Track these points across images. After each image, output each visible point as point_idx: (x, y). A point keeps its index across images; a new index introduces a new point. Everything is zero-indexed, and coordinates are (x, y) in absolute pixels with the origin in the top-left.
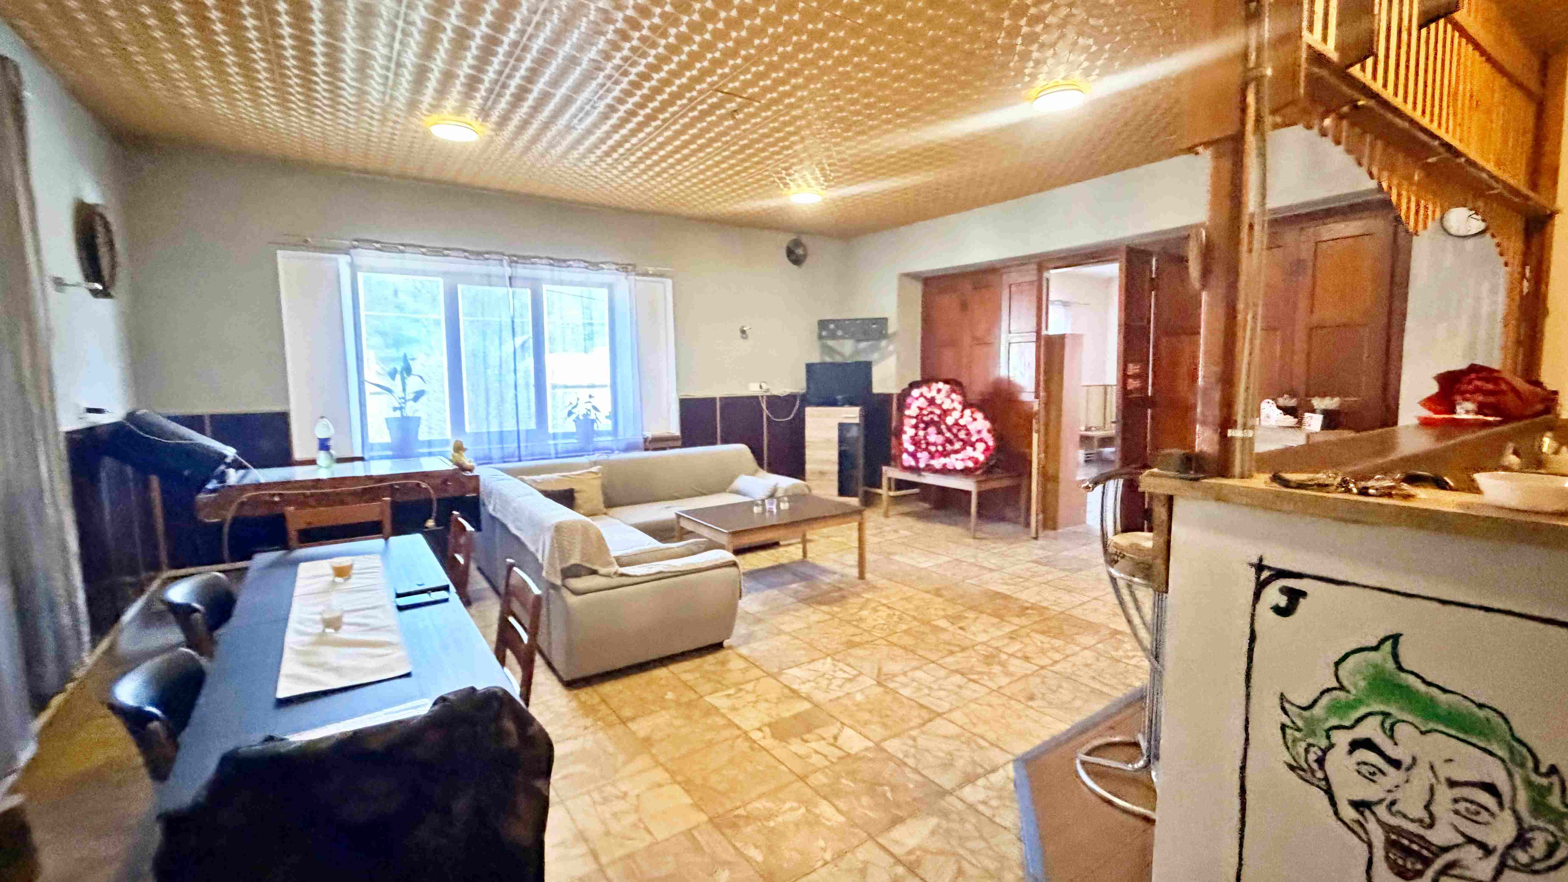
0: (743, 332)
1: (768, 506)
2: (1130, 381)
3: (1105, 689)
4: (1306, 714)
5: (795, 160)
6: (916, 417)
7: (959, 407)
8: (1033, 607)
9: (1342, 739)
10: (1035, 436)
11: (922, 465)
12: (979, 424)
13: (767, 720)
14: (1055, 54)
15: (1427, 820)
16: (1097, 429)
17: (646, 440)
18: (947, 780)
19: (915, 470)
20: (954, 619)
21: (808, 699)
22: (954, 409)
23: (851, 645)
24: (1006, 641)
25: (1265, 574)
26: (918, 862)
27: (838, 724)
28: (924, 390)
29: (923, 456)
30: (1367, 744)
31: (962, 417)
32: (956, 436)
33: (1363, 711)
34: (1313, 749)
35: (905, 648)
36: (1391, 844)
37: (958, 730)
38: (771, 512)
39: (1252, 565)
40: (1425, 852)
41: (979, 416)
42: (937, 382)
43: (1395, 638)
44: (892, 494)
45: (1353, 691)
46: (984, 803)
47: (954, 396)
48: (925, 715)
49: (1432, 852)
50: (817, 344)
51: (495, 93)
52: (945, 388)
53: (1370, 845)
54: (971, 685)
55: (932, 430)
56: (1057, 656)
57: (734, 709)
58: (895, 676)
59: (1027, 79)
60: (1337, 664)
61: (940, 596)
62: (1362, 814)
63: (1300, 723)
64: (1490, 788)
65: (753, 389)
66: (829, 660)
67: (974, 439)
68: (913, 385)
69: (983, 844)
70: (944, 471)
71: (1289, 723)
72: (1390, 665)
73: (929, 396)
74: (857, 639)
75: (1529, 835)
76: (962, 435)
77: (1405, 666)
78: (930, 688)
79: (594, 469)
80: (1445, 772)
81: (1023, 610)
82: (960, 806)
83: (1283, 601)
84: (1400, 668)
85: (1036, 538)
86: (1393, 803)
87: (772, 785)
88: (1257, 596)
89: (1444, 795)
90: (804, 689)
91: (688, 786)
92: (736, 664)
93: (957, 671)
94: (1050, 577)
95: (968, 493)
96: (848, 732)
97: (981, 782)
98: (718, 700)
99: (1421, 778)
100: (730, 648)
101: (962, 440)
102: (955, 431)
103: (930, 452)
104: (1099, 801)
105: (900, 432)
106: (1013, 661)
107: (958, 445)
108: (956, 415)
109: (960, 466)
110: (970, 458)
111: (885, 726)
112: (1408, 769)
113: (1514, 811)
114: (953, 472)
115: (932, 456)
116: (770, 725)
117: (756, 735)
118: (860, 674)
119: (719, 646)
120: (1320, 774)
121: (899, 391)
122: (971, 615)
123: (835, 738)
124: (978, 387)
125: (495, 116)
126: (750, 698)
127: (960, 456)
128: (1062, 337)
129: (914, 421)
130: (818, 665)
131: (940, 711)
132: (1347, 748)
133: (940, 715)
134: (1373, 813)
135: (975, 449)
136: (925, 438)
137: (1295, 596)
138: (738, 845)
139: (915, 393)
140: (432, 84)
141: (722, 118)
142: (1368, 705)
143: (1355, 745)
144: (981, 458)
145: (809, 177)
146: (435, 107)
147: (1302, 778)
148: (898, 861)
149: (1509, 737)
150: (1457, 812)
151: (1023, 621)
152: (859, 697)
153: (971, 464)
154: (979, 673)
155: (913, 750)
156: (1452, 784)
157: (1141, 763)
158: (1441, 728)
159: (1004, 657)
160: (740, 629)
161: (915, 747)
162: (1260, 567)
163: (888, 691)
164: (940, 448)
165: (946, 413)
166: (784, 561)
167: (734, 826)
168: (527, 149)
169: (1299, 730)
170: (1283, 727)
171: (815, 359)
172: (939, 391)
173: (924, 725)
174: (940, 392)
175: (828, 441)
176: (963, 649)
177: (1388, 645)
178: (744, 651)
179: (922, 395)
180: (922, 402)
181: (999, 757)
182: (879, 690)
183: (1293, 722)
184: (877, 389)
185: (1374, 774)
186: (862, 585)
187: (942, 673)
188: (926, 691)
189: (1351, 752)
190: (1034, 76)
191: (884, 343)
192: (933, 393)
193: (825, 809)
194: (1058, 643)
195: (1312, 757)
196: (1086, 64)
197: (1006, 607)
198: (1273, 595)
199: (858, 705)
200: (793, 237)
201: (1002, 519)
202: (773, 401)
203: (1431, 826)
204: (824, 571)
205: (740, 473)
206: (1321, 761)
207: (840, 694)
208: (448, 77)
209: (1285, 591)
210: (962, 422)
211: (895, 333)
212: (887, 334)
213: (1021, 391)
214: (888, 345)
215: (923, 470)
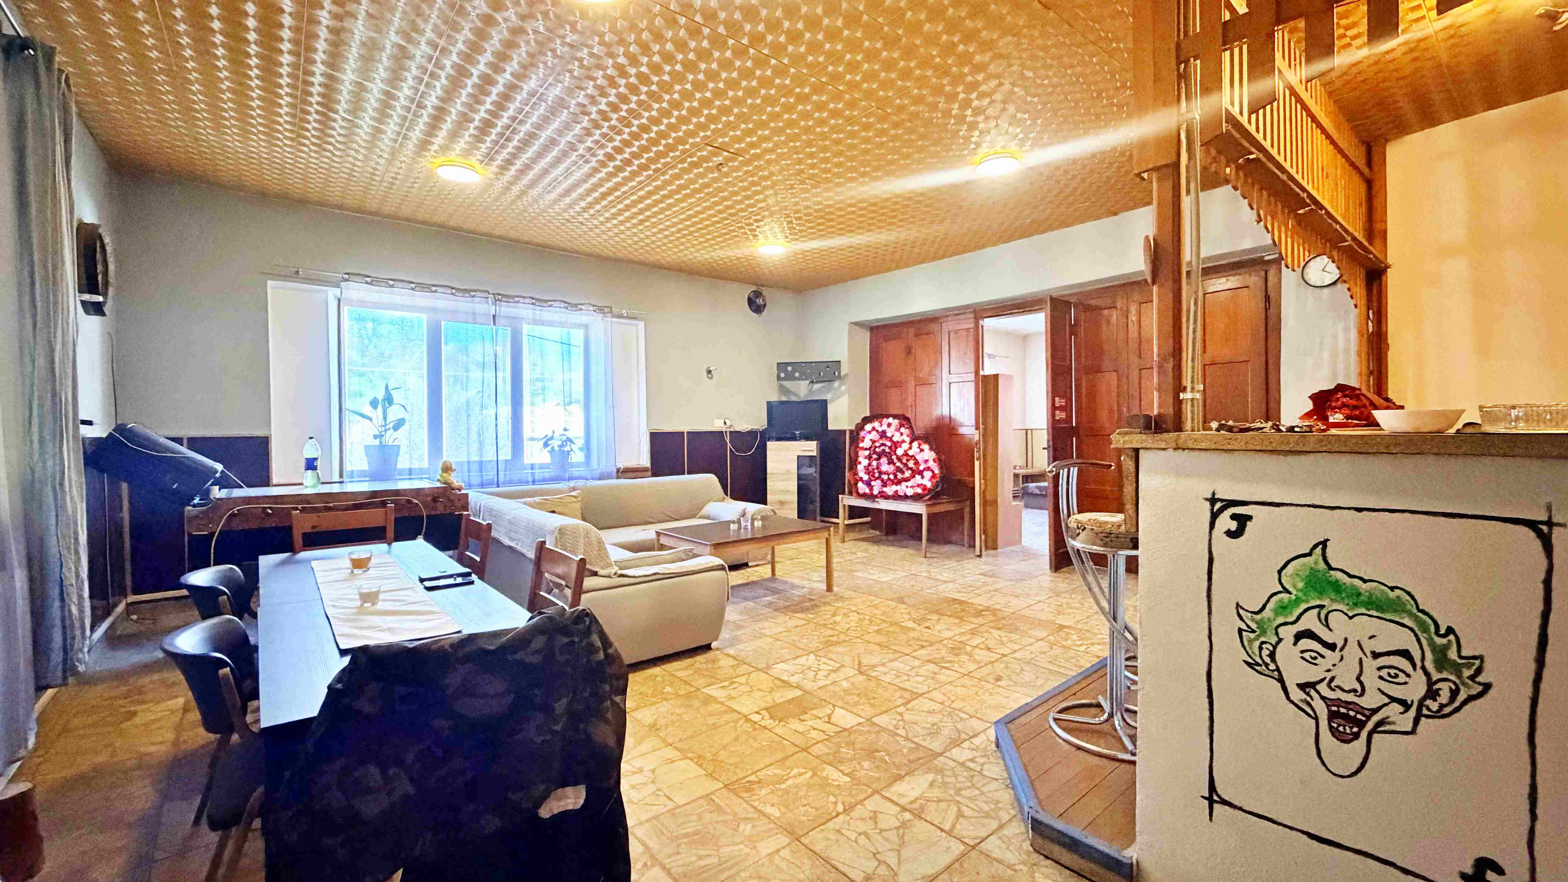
0: (709, 372)
1: (743, 524)
2: (1057, 412)
3: (1062, 670)
4: (1258, 617)
5: (766, 213)
6: (869, 449)
7: (908, 440)
8: (987, 609)
9: (1288, 633)
10: (977, 463)
11: (875, 492)
12: (926, 455)
13: (764, 705)
14: (997, 125)
15: (1359, 689)
16: (1021, 468)
17: (618, 471)
18: (936, 745)
19: (871, 497)
20: (919, 621)
21: (798, 687)
22: (903, 441)
23: (829, 644)
24: (969, 636)
25: (1218, 505)
26: (922, 808)
27: (831, 706)
28: (876, 424)
29: (877, 486)
30: (1308, 634)
31: (910, 448)
32: (906, 465)
33: (1304, 606)
34: (1264, 646)
35: (879, 644)
36: (1332, 716)
37: (937, 707)
38: (746, 528)
39: (1207, 499)
40: (1359, 716)
41: (926, 447)
42: (888, 417)
43: (1324, 543)
44: (847, 522)
45: (1294, 592)
46: (972, 760)
47: (902, 430)
48: (907, 695)
49: (1363, 715)
50: (775, 384)
51: (505, 137)
52: (895, 422)
53: (1316, 719)
54: (944, 671)
55: (884, 460)
56: (1016, 647)
57: (730, 698)
58: (875, 666)
59: (972, 146)
60: (1280, 572)
61: (903, 603)
62: (1308, 694)
63: (1254, 626)
64: (1405, 654)
65: (717, 425)
66: (812, 656)
67: (921, 468)
68: (866, 420)
69: (977, 792)
70: (896, 497)
71: (1245, 628)
72: (1322, 565)
73: (880, 430)
74: (835, 639)
75: (1436, 687)
76: (911, 464)
77: (1333, 565)
78: (909, 675)
79: (574, 493)
80: (1369, 646)
81: (979, 613)
82: (952, 764)
83: (1233, 526)
84: (1331, 568)
85: (980, 556)
86: (1332, 679)
87: (779, 756)
88: (1212, 525)
89: (1370, 665)
90: (793, 680)
91: (700, 760)
92: (725, 662)
93: (929, 661)
94: (998, 586)
95: (921, 515)
96: (839, 712)
97: (966, 744)
98: (714, 691)
99: (1352, 653)
100: (718, 649)
101: (911, 469)
102: (904, 461)
103: (882, 480)
104: (1074, 749)
105: (854, 462)
106: (977, 651)
107: (908, 474)
108: (905, 446)
109: (910, 492)
110: (918, 486)
111: (872, 705)
112: (1342, 649)
113: (1423, 668)
114: (905, 497)
115: (884, 484)
116: (766, 709)
117: (755, 718)
118: (843, 666)
119: (707, 648)
120: (1272, 666)
121: (853, 428)
122: (935, 617)
123: (829, 716)
124: (922, 423)
125: (499, 160)
126: (745, 688)
127: (909, 484)
128: (996, 377)
129: (867, 453)
130: (802, 660)
131: (920, 692)
132: (1292, 640)
133: (921, 695)
134: (1318, 692)
135: (923, 477)
136: (878, 468)
137: (1242, 520)
138: (756, 804)
139: (868, 427)
140: (447, 126)
141: (710, 170)
142: (1307, 601)
143: (1299, 636)
144: (929, 485)
145: (777, 230)
146: (445, 149)
147: (1257, 671)
148: (904, 809)
149: (1415, 611)
150: (1381, 678)
151: (980, 620)
152: (845, 684)
153: (919, 491)
154: (950, 662)
155: (901, 723)
156: (1376, 655)
157: (1106, 715)
158: (1363, 611)
159: (969, 649)
160: (725, 634)
161: (903, 720)
162: (1213, 500)
163: (869, 678)
164: (892, 477)
165: (896, 445)
166: (755, 579)
167: (748, 790)
168: (523, 193)
169: (1253, 631)
170: (1240, 631)
171: (774, 397)
172: (889, 425)
173: (907, 703)
174: (891, 426)
175: (788, 472)
176: (931, 644)
177: (1319, 550)
178: (731, 652)
179: (874, 429)
180: (874, 435)
181: (979, 726)
182: (861, 678)
183: (1248, 626)
184: (831, 426)
185: (1315, 658)
186: (830, 597)
187: (916, 663)
188: (906, 677)
189: (1295, 644)
190: (978, 145)
191: (836, 384)
192: (885, 427)
193: (831, 773)
194: (1014, 636)
195: (1265, 653)
196: (1021, 136)
197: (963, 610)
198: (1225, 522)
199: (845, 691)
200: (754, 288)
201: (949, 542)
202: (736, 435)
203: (1362, 695)
204: (793, 586)
205: (707, 503)
206: (1272, 655)
207: (829, 682)
208: (465, 119)
209: (1234, 517)
210: (910, 453)
211: (846, 375)
212: (839, 376)
213: (961, 425)
214: (840, 386)
215: (876, 496)
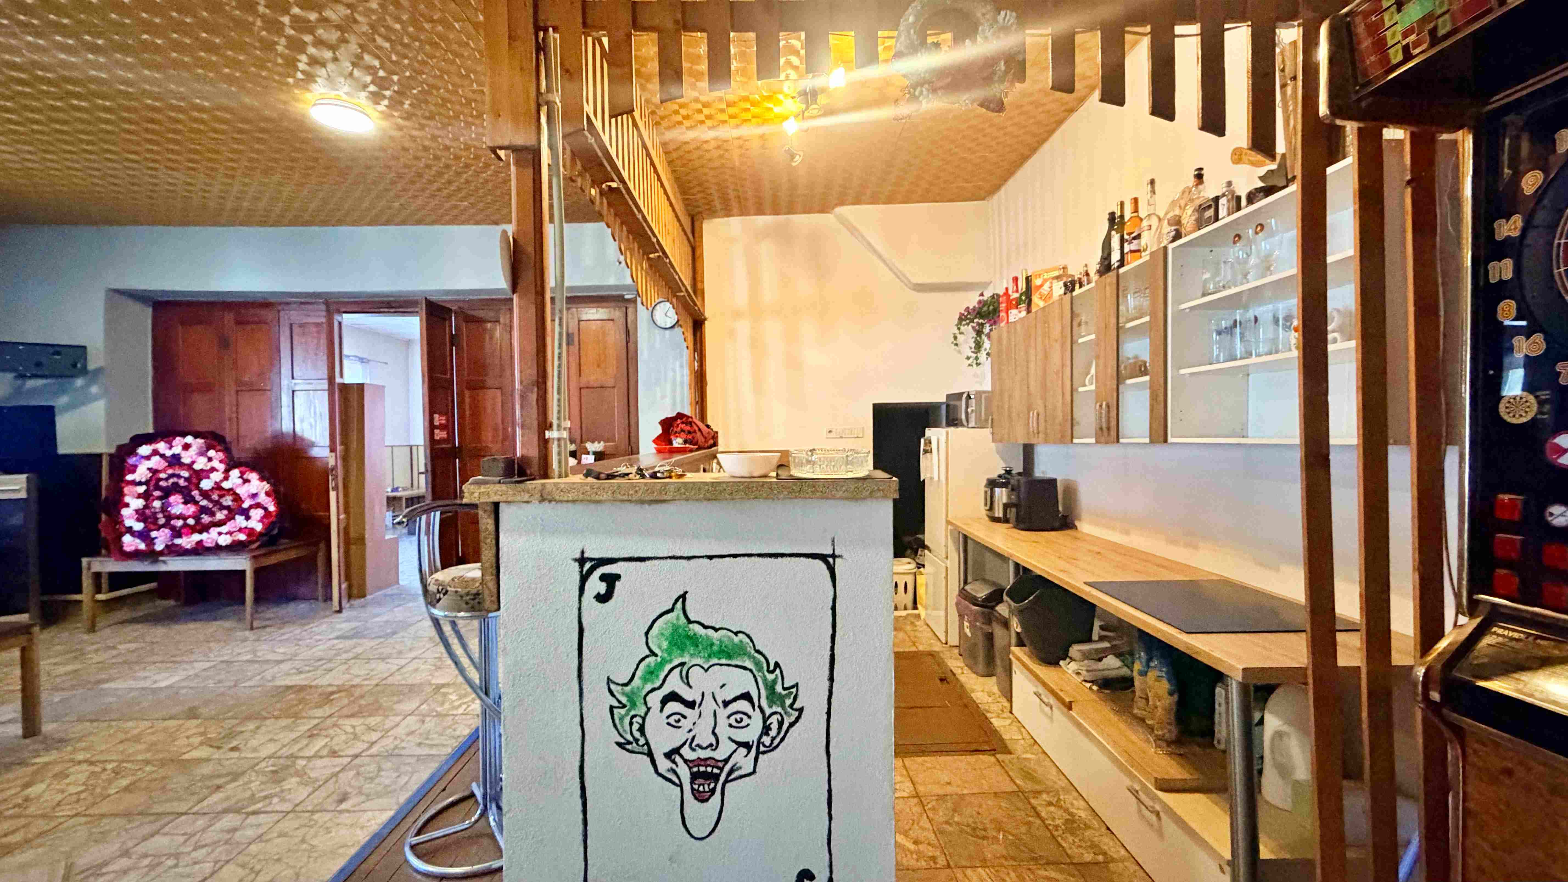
2: (437, 432)
4: (628, 689)
6: (147, 483)
7: (221, 467)
8: (340, 689)
9: (655, 700)
11: (159, 547)
12: (253, 487)
15: (714, 742)
16: (405, 488)
19: (149, 555)
20: (221, 741)
24: (303, 743)
28: (161, 446)
29: (161, 535)
30: (672, 697)
33: (667, 668)
34: (635, 720)
40: (715, 770)
41: (253, 477)
42: (184, 435)
43: (684, 597)
44: (99, 597)
45: (660, 653)
47: (212, 453)
49: (718, 768)
53: (681, 786)
55: (175, 498)
56: (374, 737)
60: (647, 634)
61: (195, 717)
62: (674, 762)
64: (747, 696)
67: (246, 505)
68: (140, 440)
70: (200, 550)
71: (616, 704)
72: (682, 620)
73: (168, 453)
77: (692, 618)
81: (326, 699)
84: (689, 621)
85: (340, 611)
86: (693, 740)
93: (227, 811)
94: (359, 650)
95: (240, 574)
106: (315, 763)
107: (220, 515)
108: (216, 477)
112: (700, 705)
113: (760, 708)
114: (214, 550)
120: (642, 741)
121: (112, 450)
122: (249, 727)
124: (249, 442)
128: (361, 386)
132: (659, 706)
134: (682, 756)
135: (248, 518)
136: (164, 509)
142: (671, 661)
143: (665, 701)
144: (259, 527)
147: (629, 751)
149: (753, 652)
151: (326, 710)
153: (242, 537)
156: (726, 704)
159: (301, 763)
164: (191, 521)
165: (199, 475)
169: (623, 707)
170: (611, 709)
174: (189, 449)
176: (235, 778)
177: (679, 604)
180: (157, 463)
183: (619, 702)
184: (67, 448)
185: (679, 721)
189: (662, 709)
190: (309, 76)
191: (80, 382)
195: (635, 728)
203: (717, 748)
206: (642, 729)
210: (226, 485)
211: (99, 371)
212: (84, 371)
213: (312, 445)
214: (88, 385)
215: (161, 553)
